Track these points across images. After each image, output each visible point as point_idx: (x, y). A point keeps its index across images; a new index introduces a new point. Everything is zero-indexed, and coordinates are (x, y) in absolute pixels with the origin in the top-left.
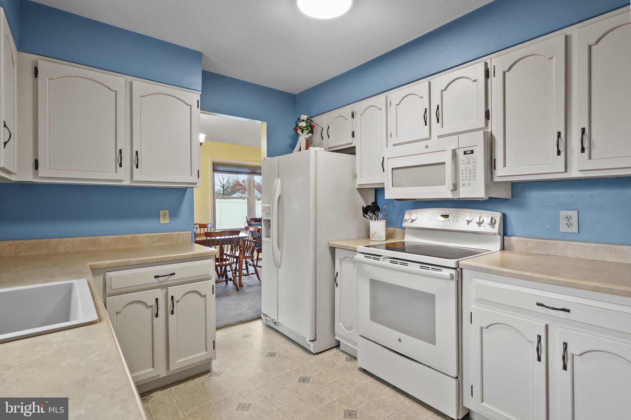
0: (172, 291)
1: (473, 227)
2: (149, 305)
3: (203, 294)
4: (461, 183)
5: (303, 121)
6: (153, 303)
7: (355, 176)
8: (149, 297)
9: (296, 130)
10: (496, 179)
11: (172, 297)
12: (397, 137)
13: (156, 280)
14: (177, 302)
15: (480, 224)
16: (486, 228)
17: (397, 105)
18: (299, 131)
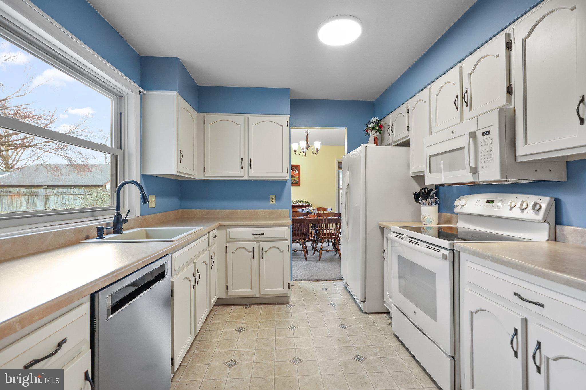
0: (263, 244)
1: (516, 213)
2: (249, 251)
3: (281, 250)
4: (480, 165)
5: (372, 122)
6: (252, 250)
7: (409, 166)
8: (249, 246)
9: (367, 131)
10: (520, 160)
11: (262, 248)
12: (437, 125)
13: (253, 236)
14: (265, 252)
15: (523, 210)
16: (529, 214)
17: (437, 96)
18: (369, 132)
